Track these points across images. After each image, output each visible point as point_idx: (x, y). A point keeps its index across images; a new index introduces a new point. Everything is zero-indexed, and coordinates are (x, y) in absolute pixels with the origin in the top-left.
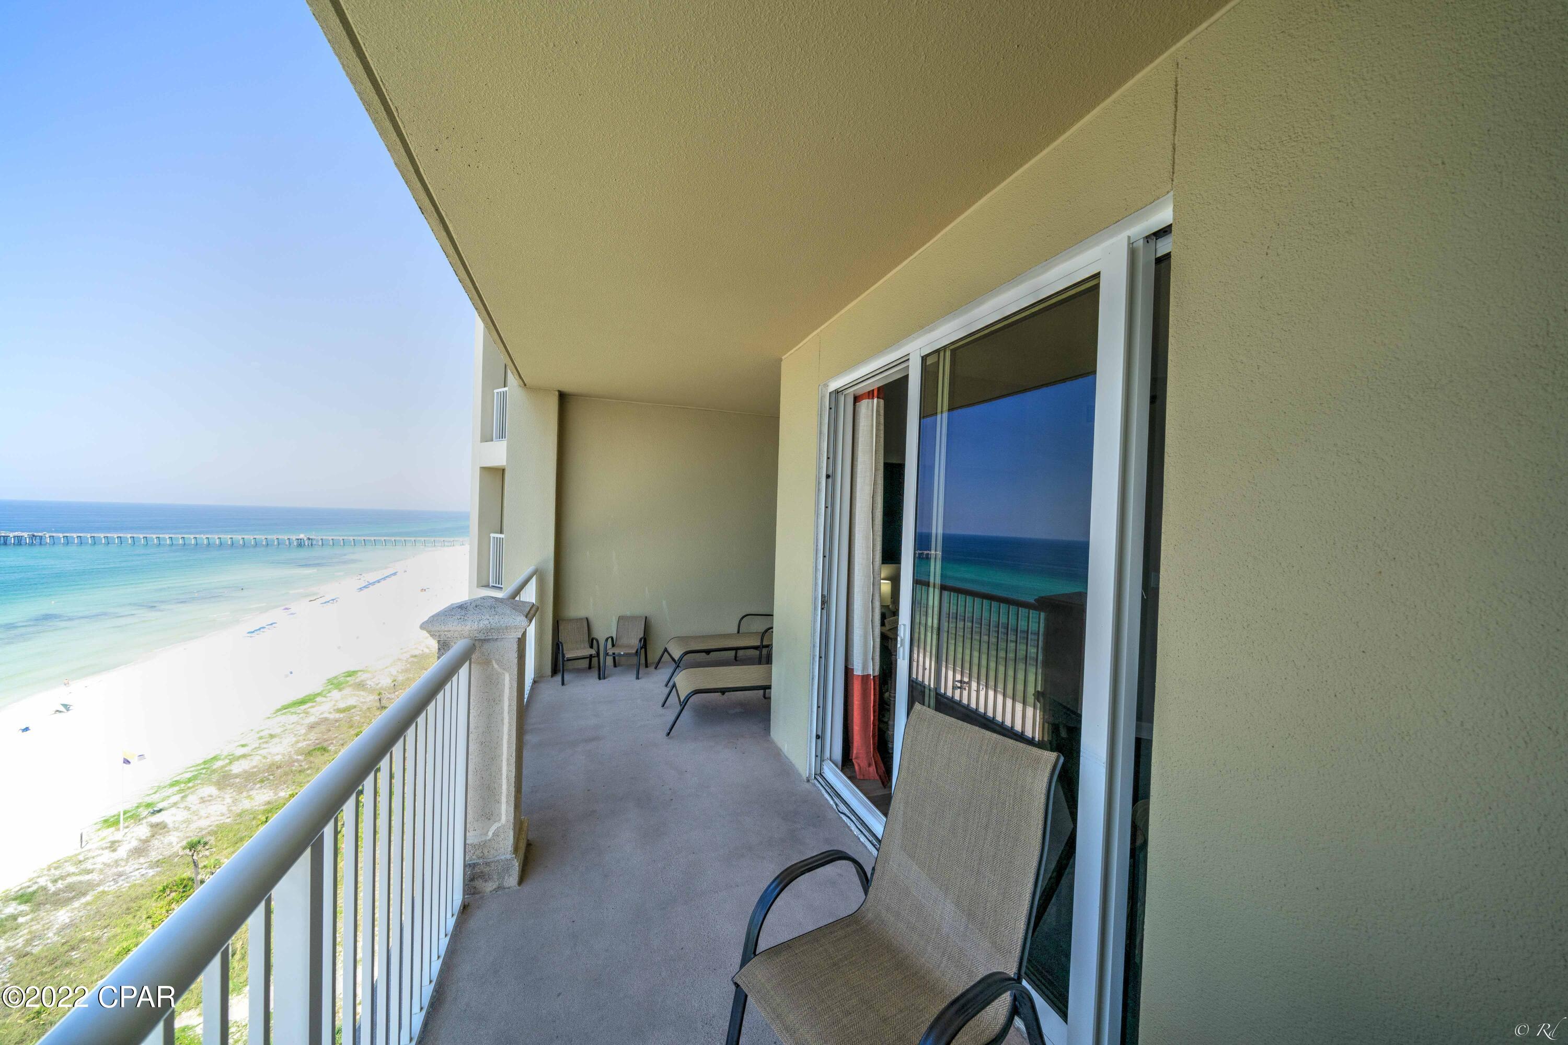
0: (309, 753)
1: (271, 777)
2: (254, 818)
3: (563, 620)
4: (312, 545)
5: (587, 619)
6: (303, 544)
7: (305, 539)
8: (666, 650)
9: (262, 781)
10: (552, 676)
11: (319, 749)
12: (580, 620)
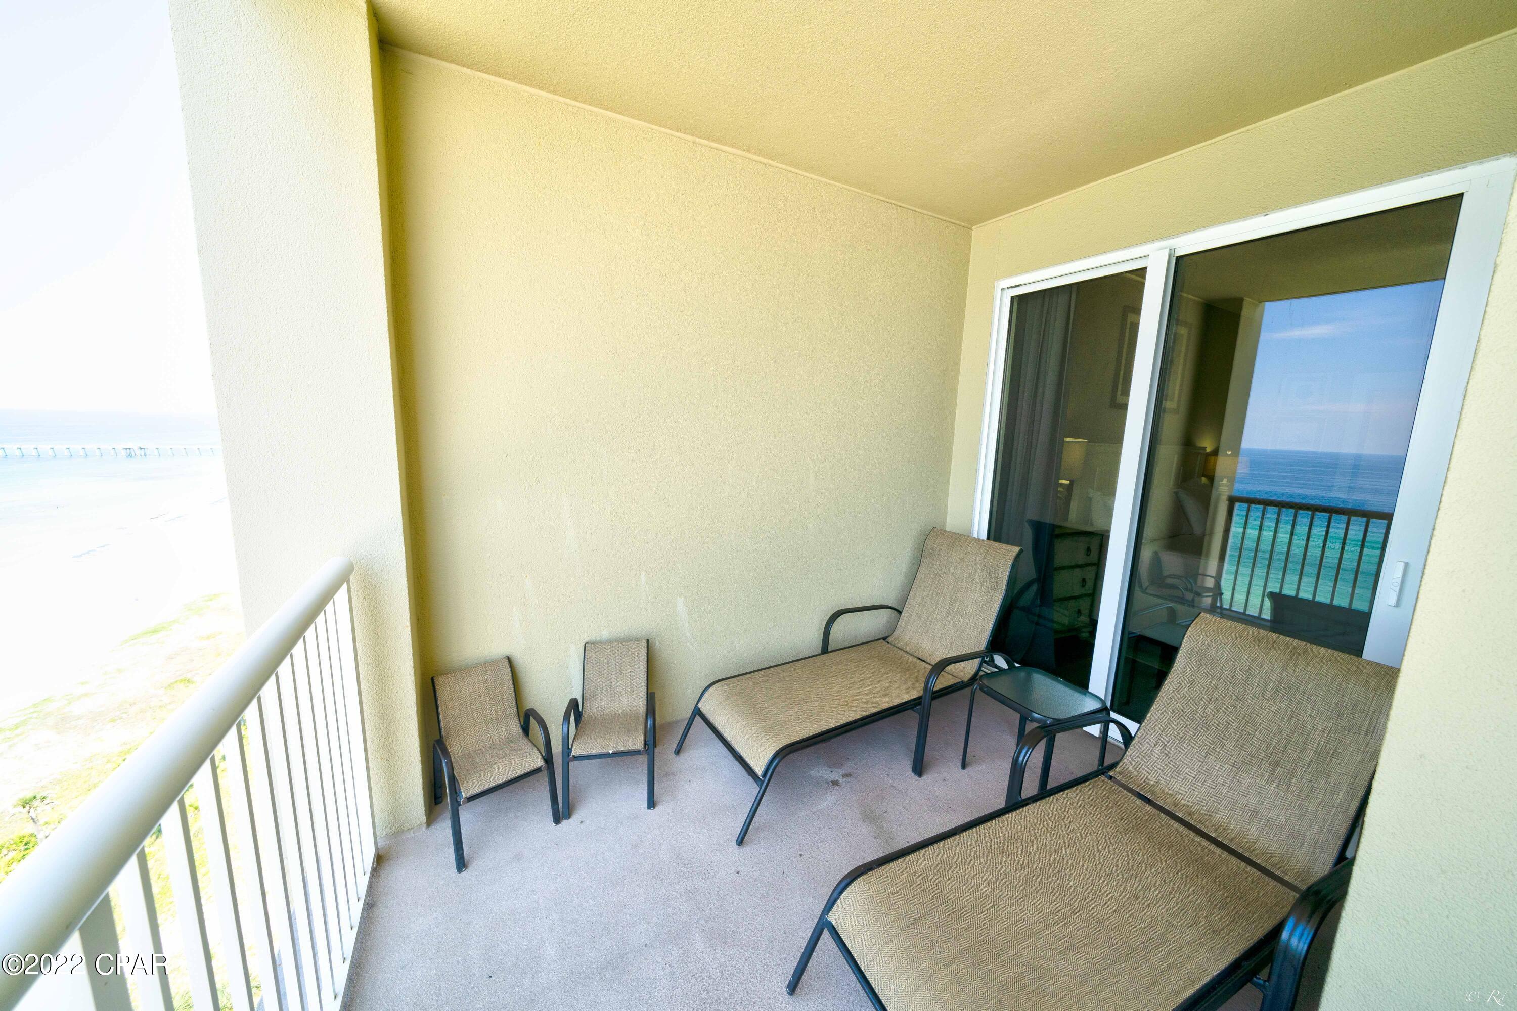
0: (169, 686)
1: (124, 716)
2: (108, 761)
3: (446, 672)
4: (145, 455)
5: (509, 659)
6: (133, 453)
7: (136, 448)
8: (697, 712)
9: (113, 721)
10: (429, 823)
11: (181, 681)
12: (491, 664)
